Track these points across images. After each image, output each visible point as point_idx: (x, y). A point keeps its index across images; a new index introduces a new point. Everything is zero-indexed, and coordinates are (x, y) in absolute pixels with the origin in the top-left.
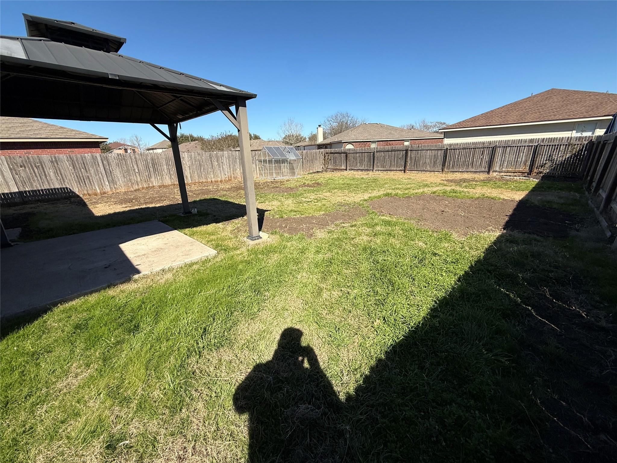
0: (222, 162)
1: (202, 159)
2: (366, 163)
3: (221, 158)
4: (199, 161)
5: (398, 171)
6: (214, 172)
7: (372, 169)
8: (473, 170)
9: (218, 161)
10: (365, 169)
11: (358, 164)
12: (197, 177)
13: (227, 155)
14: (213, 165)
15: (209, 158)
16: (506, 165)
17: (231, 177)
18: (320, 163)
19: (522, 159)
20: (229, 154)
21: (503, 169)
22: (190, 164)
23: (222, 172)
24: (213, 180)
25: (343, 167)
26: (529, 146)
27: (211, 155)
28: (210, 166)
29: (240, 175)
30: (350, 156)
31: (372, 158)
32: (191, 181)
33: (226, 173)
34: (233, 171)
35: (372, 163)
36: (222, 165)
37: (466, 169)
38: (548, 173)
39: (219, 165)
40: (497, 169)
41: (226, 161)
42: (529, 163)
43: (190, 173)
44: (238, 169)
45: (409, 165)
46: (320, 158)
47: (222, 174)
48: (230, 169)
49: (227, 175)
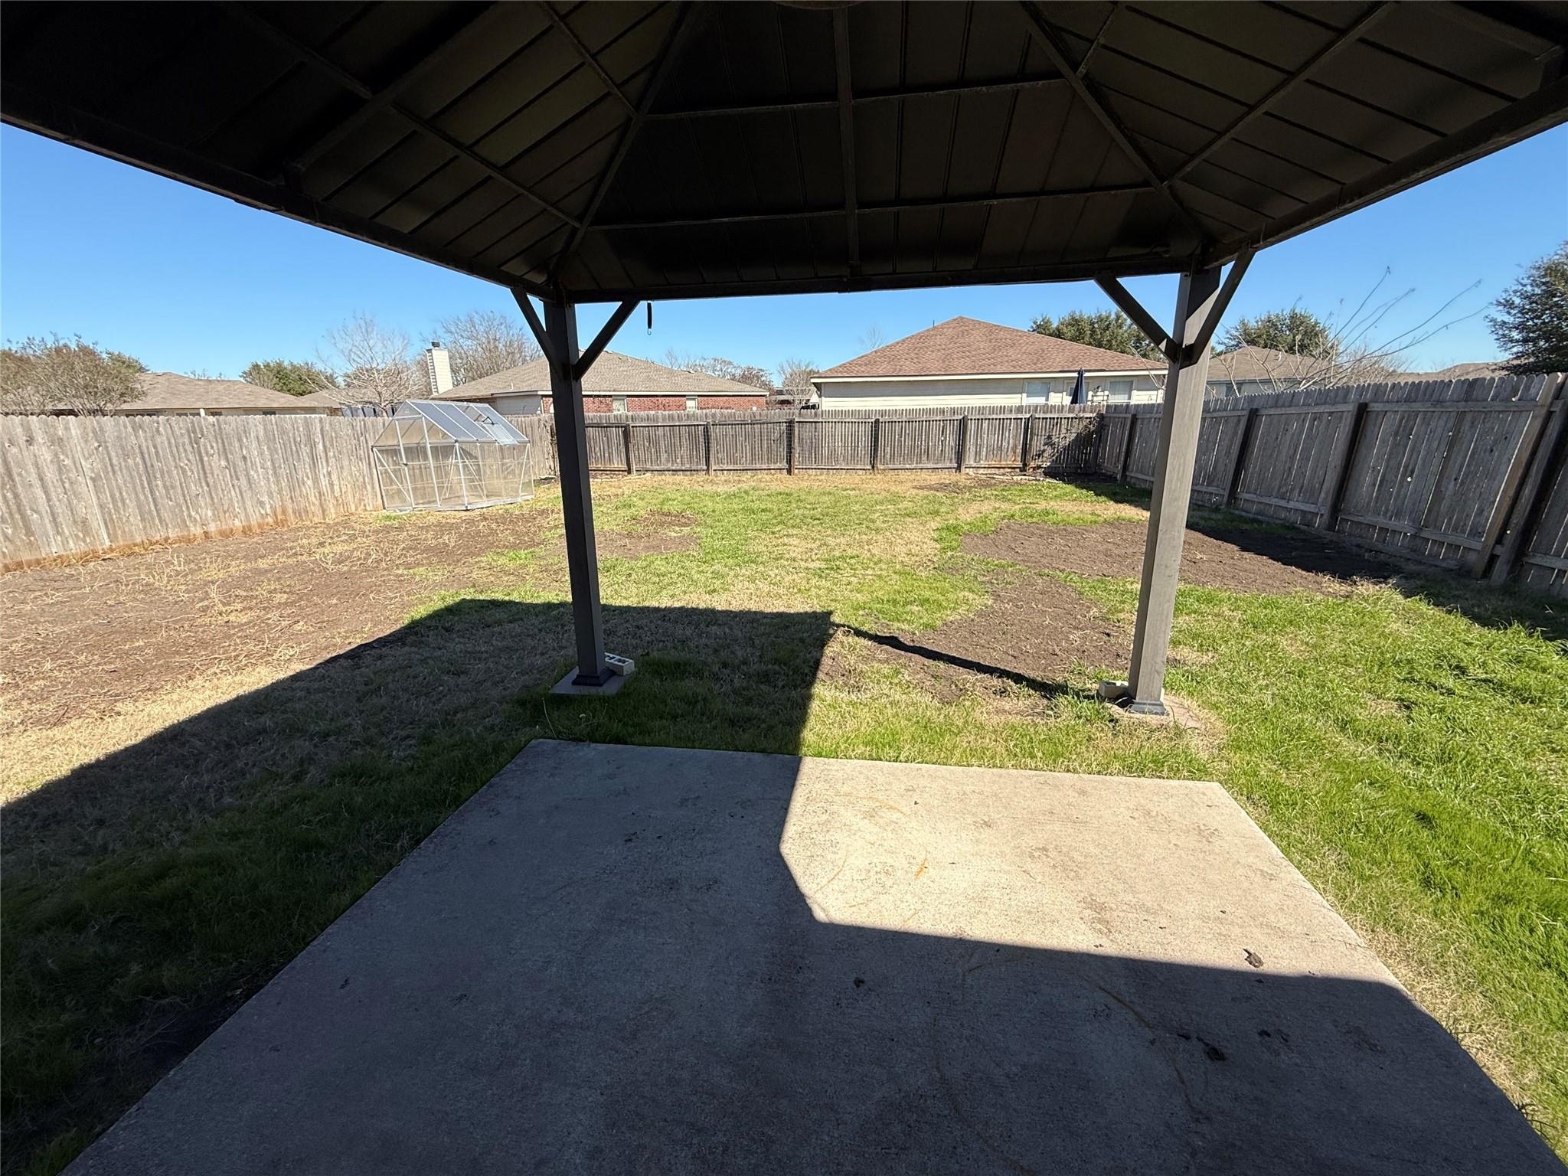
0: (244, 458)
1: (155, 447)
2: (684, 451)
3: (240, 440)
4: (142, 453)
5: (773, 472)
6: (212, 498)
7: (705, 467)
8: (931, 465)
9: (225, 452)
10: (683, 468)
11: (664, 456)
12: (135, 520)
13: (261, 428)
14: (207, 468)
15: (187, 441)
16: (984, 453)
17: (284, 512)
18: (544, 454)
19: (1009, 443)
20: (269, 427)
21: (982, 462)
22: (98, 466)
23: (248, 495)
24: (212, 528)
25: (619, 464)
26: (1018, 419)
27: (194, 432)
28: (194, 473)
29: (317, 503)
30: (639, 437)
31: (702, 439)
32: (107, 543)
33: (265, 499)
34: (292, 489)
35: (702, 453)
36: (246, 470)
37: (917, 463)
38: (1048, 467)
39: (231, 466)
40: (972, 463)
41: (261, 454)
42: (1019, 451)
43: (101, 506)
44: (310, 482)
45: (797, 455)
46: (541, 438)
47: (249, 503)
48: (278, 483)
49: (268, 506)
